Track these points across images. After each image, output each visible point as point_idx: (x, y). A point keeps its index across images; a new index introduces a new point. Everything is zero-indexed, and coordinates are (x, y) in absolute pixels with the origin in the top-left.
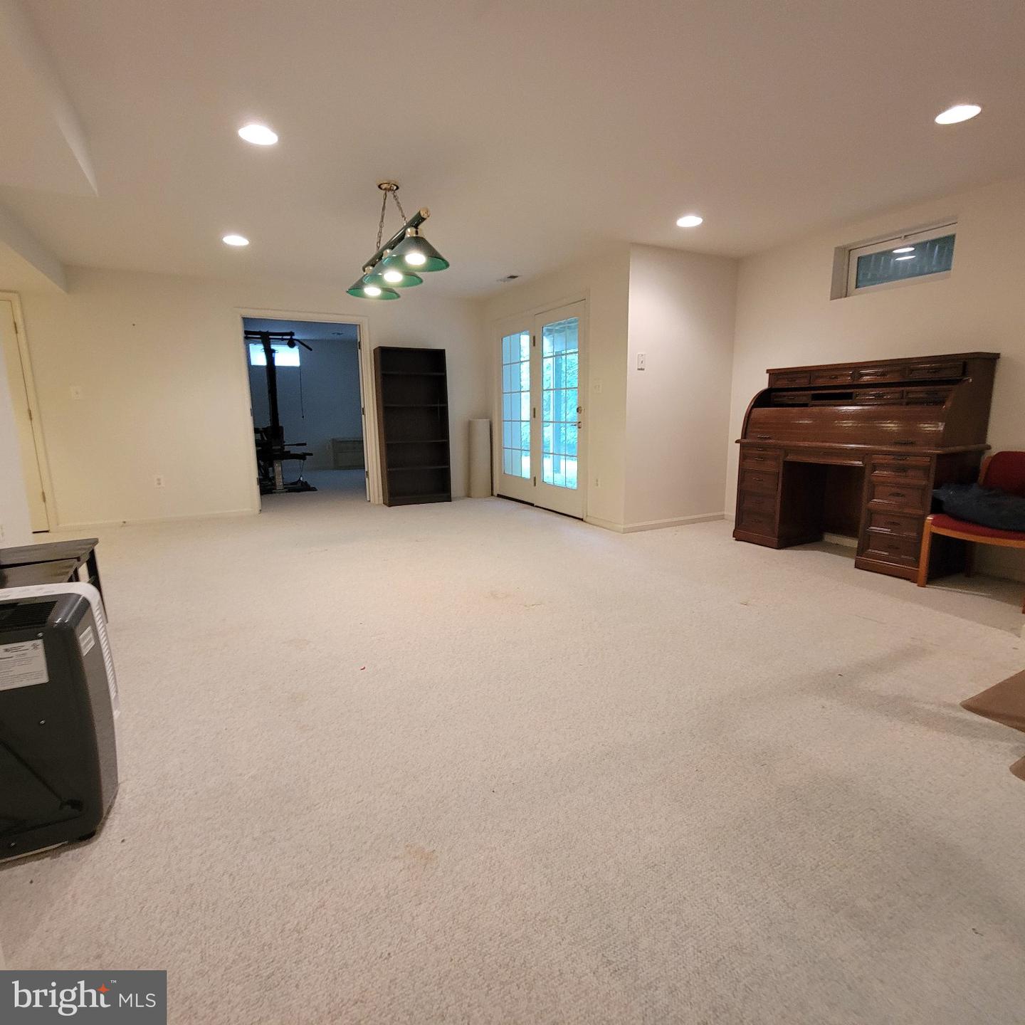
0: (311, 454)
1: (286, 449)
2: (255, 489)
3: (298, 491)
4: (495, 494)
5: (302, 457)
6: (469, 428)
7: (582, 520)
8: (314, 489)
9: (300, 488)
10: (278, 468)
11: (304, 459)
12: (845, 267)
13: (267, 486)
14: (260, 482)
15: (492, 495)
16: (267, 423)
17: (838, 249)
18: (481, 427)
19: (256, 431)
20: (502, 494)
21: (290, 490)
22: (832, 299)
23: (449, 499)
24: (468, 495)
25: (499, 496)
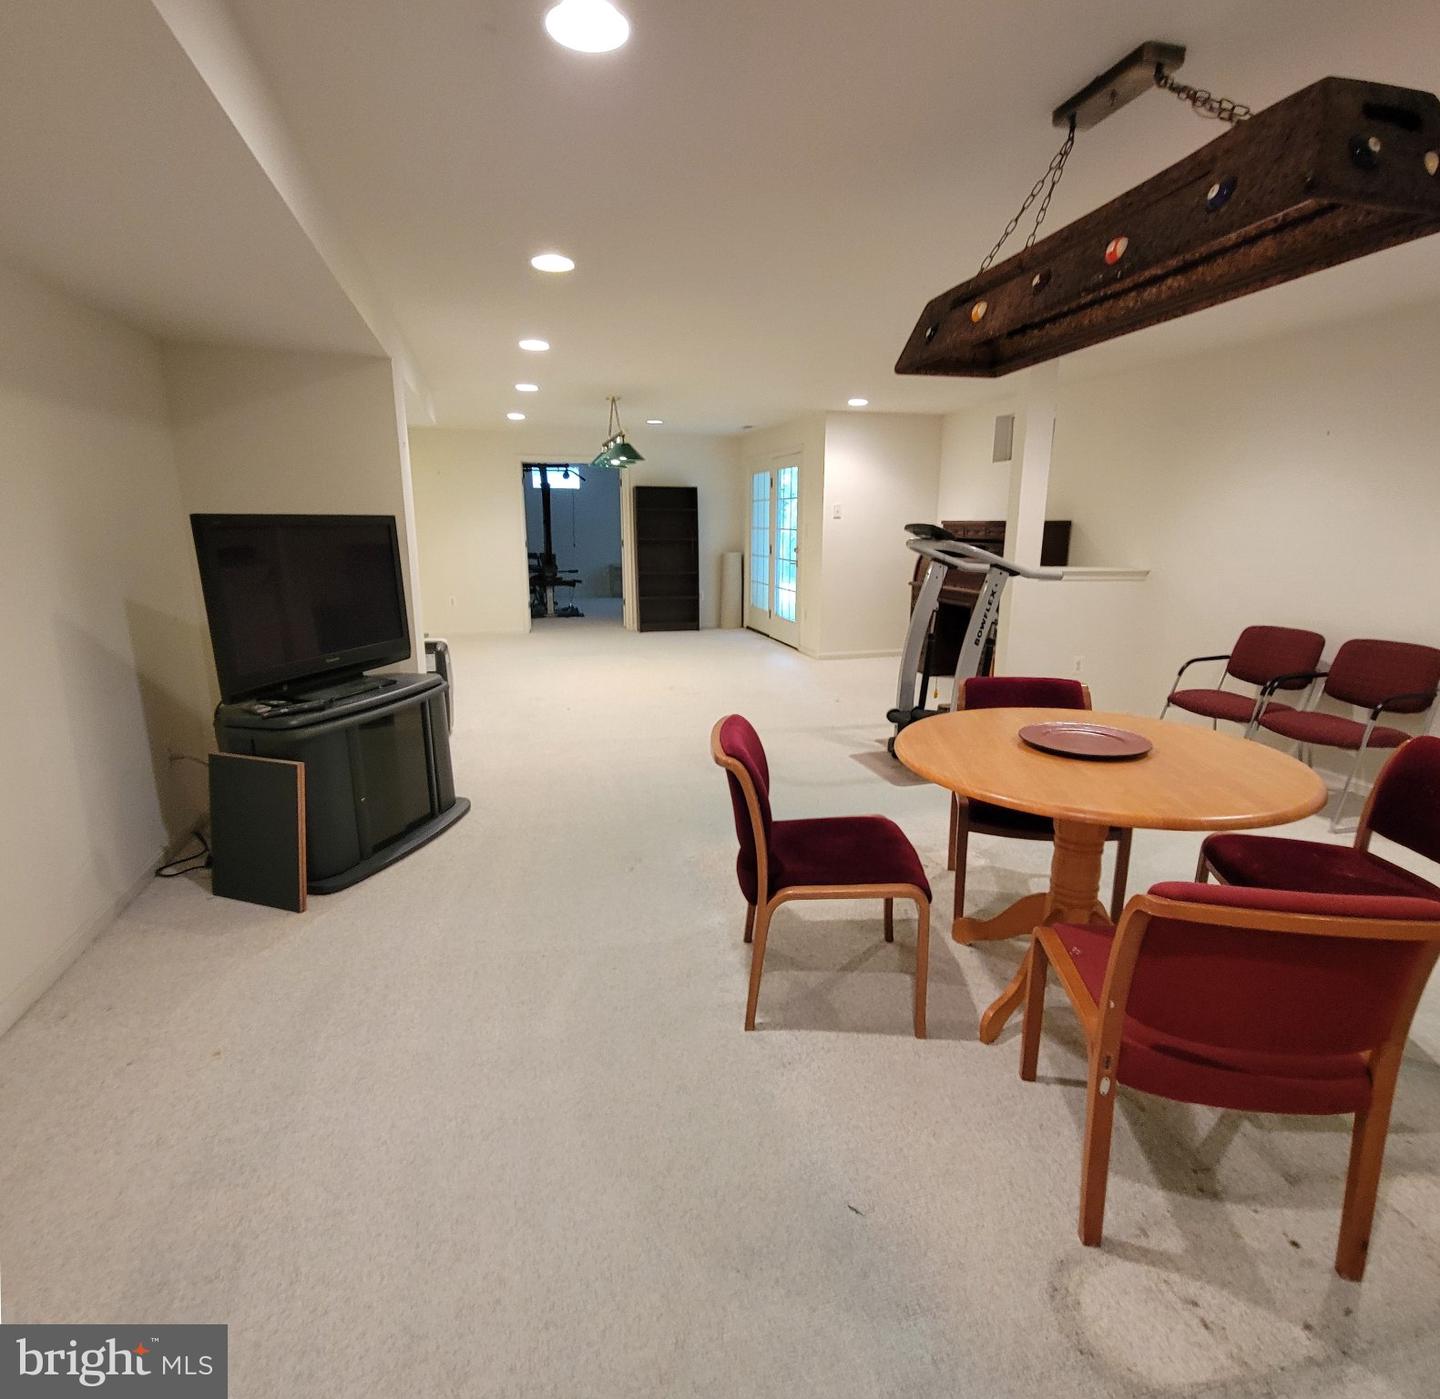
0: (580, 582)
1: (559, 575)
2: (527, 612)
3: (567, 616)
4: (745, 626)
5: (572, 583)
6: (722, 561)
7: (796, 649)
8: (582, 615)
9: (572, 613)
10: (549, 593)
11: (574, 586)
12: (1010, 428)
13: (538, 611)
14: (532, 606)
15: (742, 626)
16: (541, 549)
17: (998, 419)
18: (733, 561)
19: (531, 556)
20: (752, 626)
21: (560, 615)
22: (995, 460)
23: (697, 629)
24: (719, 626)
25: (748, 628)
